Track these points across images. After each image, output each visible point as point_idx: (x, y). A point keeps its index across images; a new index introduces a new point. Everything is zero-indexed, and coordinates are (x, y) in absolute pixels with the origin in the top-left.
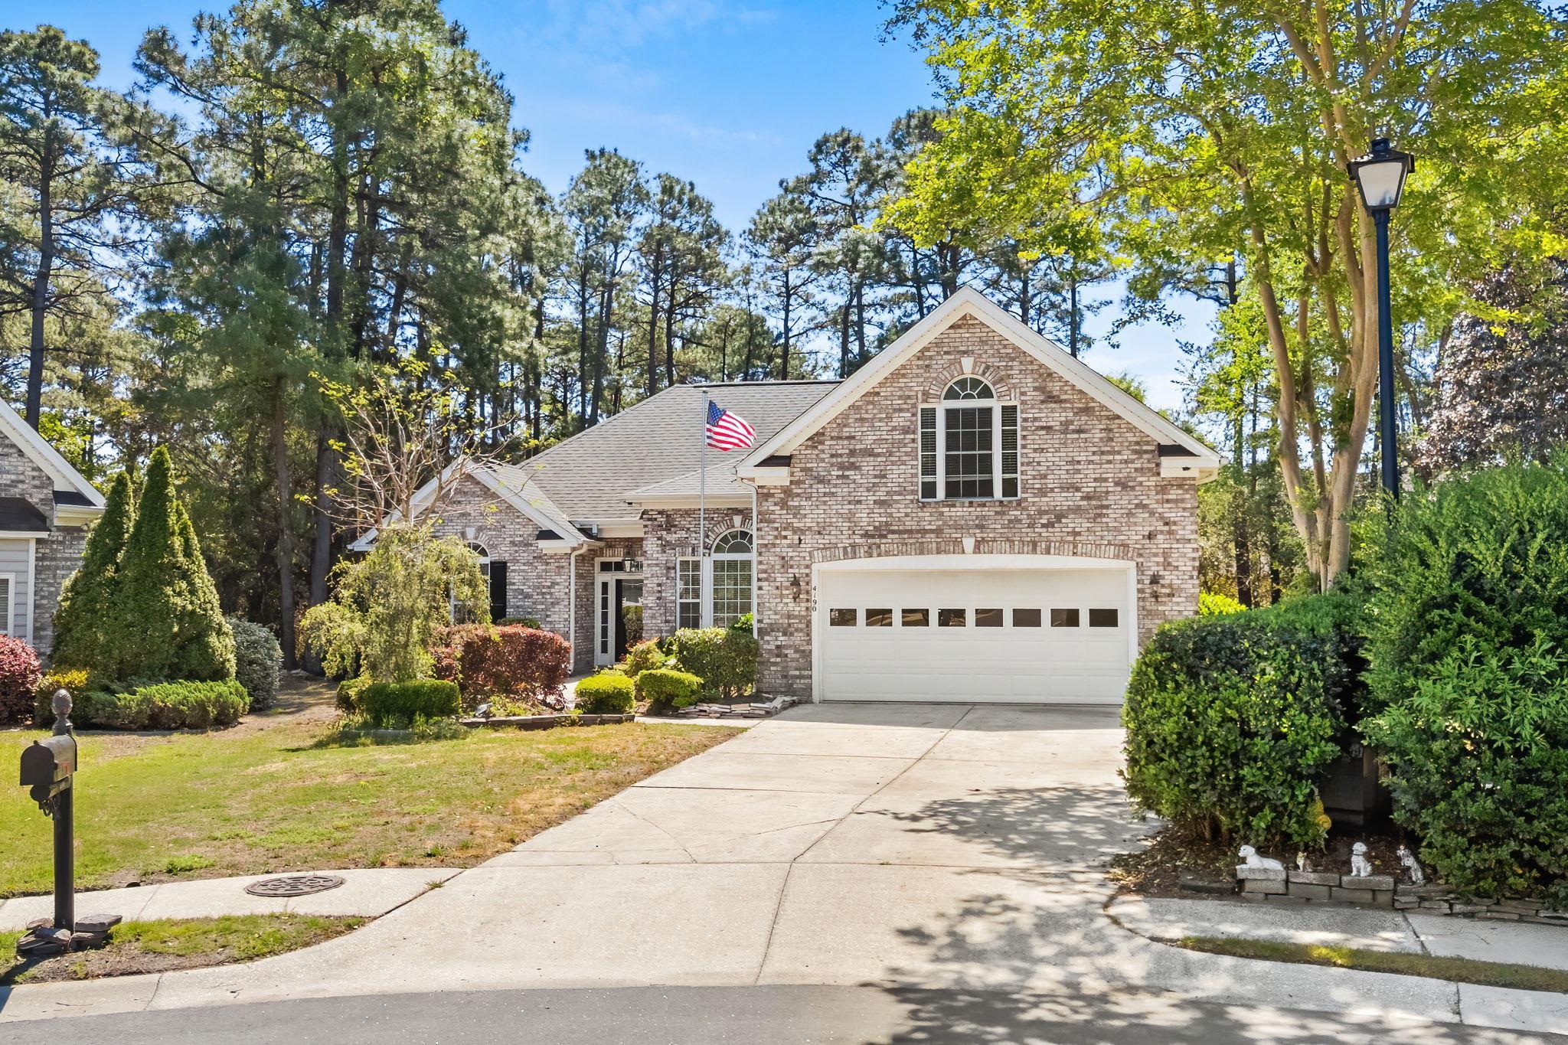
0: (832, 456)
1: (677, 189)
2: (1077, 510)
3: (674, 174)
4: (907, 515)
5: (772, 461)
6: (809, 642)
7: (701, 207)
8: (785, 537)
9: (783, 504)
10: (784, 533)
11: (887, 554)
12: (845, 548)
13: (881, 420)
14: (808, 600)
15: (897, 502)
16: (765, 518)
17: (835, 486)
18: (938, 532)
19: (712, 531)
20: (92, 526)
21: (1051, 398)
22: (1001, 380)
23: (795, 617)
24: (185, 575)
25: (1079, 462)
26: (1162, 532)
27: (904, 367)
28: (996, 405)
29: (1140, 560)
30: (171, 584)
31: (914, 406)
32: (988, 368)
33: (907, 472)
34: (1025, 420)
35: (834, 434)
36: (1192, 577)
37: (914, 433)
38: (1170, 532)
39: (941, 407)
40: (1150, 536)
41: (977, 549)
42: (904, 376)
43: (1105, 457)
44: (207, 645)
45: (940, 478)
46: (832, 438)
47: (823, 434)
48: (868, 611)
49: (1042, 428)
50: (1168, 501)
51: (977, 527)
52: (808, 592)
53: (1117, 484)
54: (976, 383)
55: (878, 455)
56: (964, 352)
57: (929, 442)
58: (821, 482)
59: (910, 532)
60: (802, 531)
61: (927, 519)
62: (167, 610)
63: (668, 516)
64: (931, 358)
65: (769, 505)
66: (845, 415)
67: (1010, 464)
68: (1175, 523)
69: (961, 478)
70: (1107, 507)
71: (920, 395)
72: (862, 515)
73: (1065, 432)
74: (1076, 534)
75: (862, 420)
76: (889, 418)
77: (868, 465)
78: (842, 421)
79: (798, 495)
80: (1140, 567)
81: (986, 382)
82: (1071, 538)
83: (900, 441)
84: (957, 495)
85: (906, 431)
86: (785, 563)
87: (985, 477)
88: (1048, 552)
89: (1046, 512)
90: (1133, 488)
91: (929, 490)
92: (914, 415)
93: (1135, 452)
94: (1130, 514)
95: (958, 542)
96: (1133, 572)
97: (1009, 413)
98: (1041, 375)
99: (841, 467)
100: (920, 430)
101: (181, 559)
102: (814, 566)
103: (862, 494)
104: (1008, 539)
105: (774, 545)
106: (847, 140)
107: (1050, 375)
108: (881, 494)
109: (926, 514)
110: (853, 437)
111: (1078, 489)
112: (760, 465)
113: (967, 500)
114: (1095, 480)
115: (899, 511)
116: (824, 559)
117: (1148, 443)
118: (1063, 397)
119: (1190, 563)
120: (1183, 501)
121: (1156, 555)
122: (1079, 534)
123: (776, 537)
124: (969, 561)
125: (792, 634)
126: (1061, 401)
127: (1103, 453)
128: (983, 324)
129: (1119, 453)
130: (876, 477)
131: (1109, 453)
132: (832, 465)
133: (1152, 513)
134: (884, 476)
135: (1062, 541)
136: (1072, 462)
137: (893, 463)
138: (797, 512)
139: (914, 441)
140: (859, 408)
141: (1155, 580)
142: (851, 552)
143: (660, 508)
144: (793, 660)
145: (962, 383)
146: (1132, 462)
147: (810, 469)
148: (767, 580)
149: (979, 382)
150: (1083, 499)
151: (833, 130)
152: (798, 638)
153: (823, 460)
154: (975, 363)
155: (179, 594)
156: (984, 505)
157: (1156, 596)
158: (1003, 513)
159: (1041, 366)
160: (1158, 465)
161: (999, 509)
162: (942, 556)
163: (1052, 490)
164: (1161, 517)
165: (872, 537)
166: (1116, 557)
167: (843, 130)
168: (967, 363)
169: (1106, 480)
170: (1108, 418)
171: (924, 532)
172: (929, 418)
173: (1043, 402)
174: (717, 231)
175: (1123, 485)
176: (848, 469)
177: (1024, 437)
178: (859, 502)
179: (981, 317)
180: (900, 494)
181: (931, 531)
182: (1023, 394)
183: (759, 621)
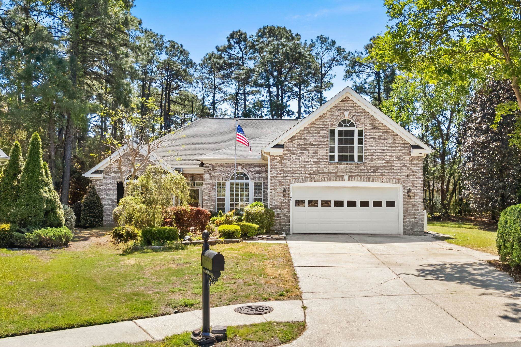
0: (298, 145)
1: (176, 46)
2: (383, 167)
3: (175, 41)
4: (325, 167)
5: (277, 146)
6: (289, 212)
7: (185, 54)
8: (281, 174)
9: (280, 162)
10: (280, 173)
11: (318, 181)
12: (302, 178)
13: (316, 133)
14: (289, 197)
15: (321, 162)
16: (273, 167)
17: (299, 156)
18: (336, 173)
19: (230, 171)
20: (5, 164)
21: (375, 128)
22: (358, 120)
23: (284, 203)
24: (47, 185)
25: (384, 150)
26: (411, 175)
27: (324, 114)
28: (356, 129)
29: (404, 184)
30: (42, 188)
31: (328, 128)
32: (353, 116)
33: (324, 152)
34: (366, 135)
35: (299, 137)
36: (421, 190)
37: (327, 138)
38: (414, 175)
39: (337, 129)
40: (407, 176)
41: (349, 180)
42: (324, 118)
43: (393, 149)
44: (56, 213)
45: (336, 154)
46: (298, 139)
47: (295, 137)
48: (309, 201)
49: (372, 138)
50: (413, 164)
51: (349, 172)
52: (289, 194)
53: (396, 158)
54: (349, 121)
55: (315, 145)
56: (346, 110)
57: (332, 141)
58: (294, 154)
59: (326, 173)
60: (287, 172)
61: (332, 169)
62: (42, 199)
63: (213, 166)
64: (334, 112)
65: (275, 162)
66: (303, 131)
67: (360, 150)
68: (416, 172)
69: (343, 154)
70: (393, 166)
71: (330, 125)
72: (309, 167)
73: (380, 139)
74: (383, 175)
75: (309, 133)
76: (319, 132)
77: (311, 149)
78: (302, 133)
79: (286, 159)
80: (404, 187)
81: (352, 121)
82: (381, 176)
83: (323, 141)
84: (342, 160)
85: (325, 137)
86: (281, 184)
87: (351, 154)
88: (373, 181)
89: (373, 167)
90: (402, 159)
91: (332, 158)
92: (327, 131)
93: (403, 147)
94: (401, 168)
95: (342, 177)
96: (402, 189)
97: (360, 133)
98: (372, 119)
99: (301, 149)
100: (329, 137)
101: (45, 178)
102: (291, 185)
103: (309, 159)
104: (360, 176)
105: (276, 177)
106: (242, 34)
107: (375, 119)
108: (316, 159)
109: (331, 167)
110: (306, 139)
111: (384, 159)
112: (272, 148)
113: (346, 162)
114: (390, 156)
115: (322, 165)
116: (295, 182)
117: (407, 144)
118: (379, 127)
119: (420, 186)
120: (418, 164)
121: (409, 183)
122: (384, 175)
123: (277, 174)
124: (346, 184)
125: (283, 209)
126: (378, 129)
127: (392, 147)
128: (352, 101)
129: (397, 147)
130: (314, 153)
131: (394, 147)
132: (298, 148)
133: (408, 168)
134: (317, 153)
135: (378, 177)
136: (382, 150)
137: (320, 148)
138: (285, 165)
139: (327, 141)
140: (308, 128)
141: (409, 191)
142: (305, 180)
143: (210, 163)
144: (283, 219)
145: (344, 121)
146: (402, 150)
147: (290, 150)
148: (274, 189)
149: (350, 121)
150: (385, 163)
151: (237, 30)
152: (285, 211)
153: (295, 147)
154: (349, 114)
155: (45, 192)
156: (352, 164)
157: (409, 196)
158: (358, 167)
159: (372, 116)
160: (410, 152)
161: (357, 166)
162: (337, 182)
163: (375, 159)
164: (411, 170)
165: (312, 174)
166: (396, 183)
167: (240, 30)
168: (346, 114)
169: (393, 156)
170: (394, 135)
171: (331, 173)
172: (332, 132)
173: (372, 129)
174: (191, 63)
175: (399, 158)
176: (304, 150)
177: (366, 141)
178: (308, 162)
179: (352, 98)
180: (322, 159)
181: (333, 173)
182: (365, 126)
183: (271, 205)
